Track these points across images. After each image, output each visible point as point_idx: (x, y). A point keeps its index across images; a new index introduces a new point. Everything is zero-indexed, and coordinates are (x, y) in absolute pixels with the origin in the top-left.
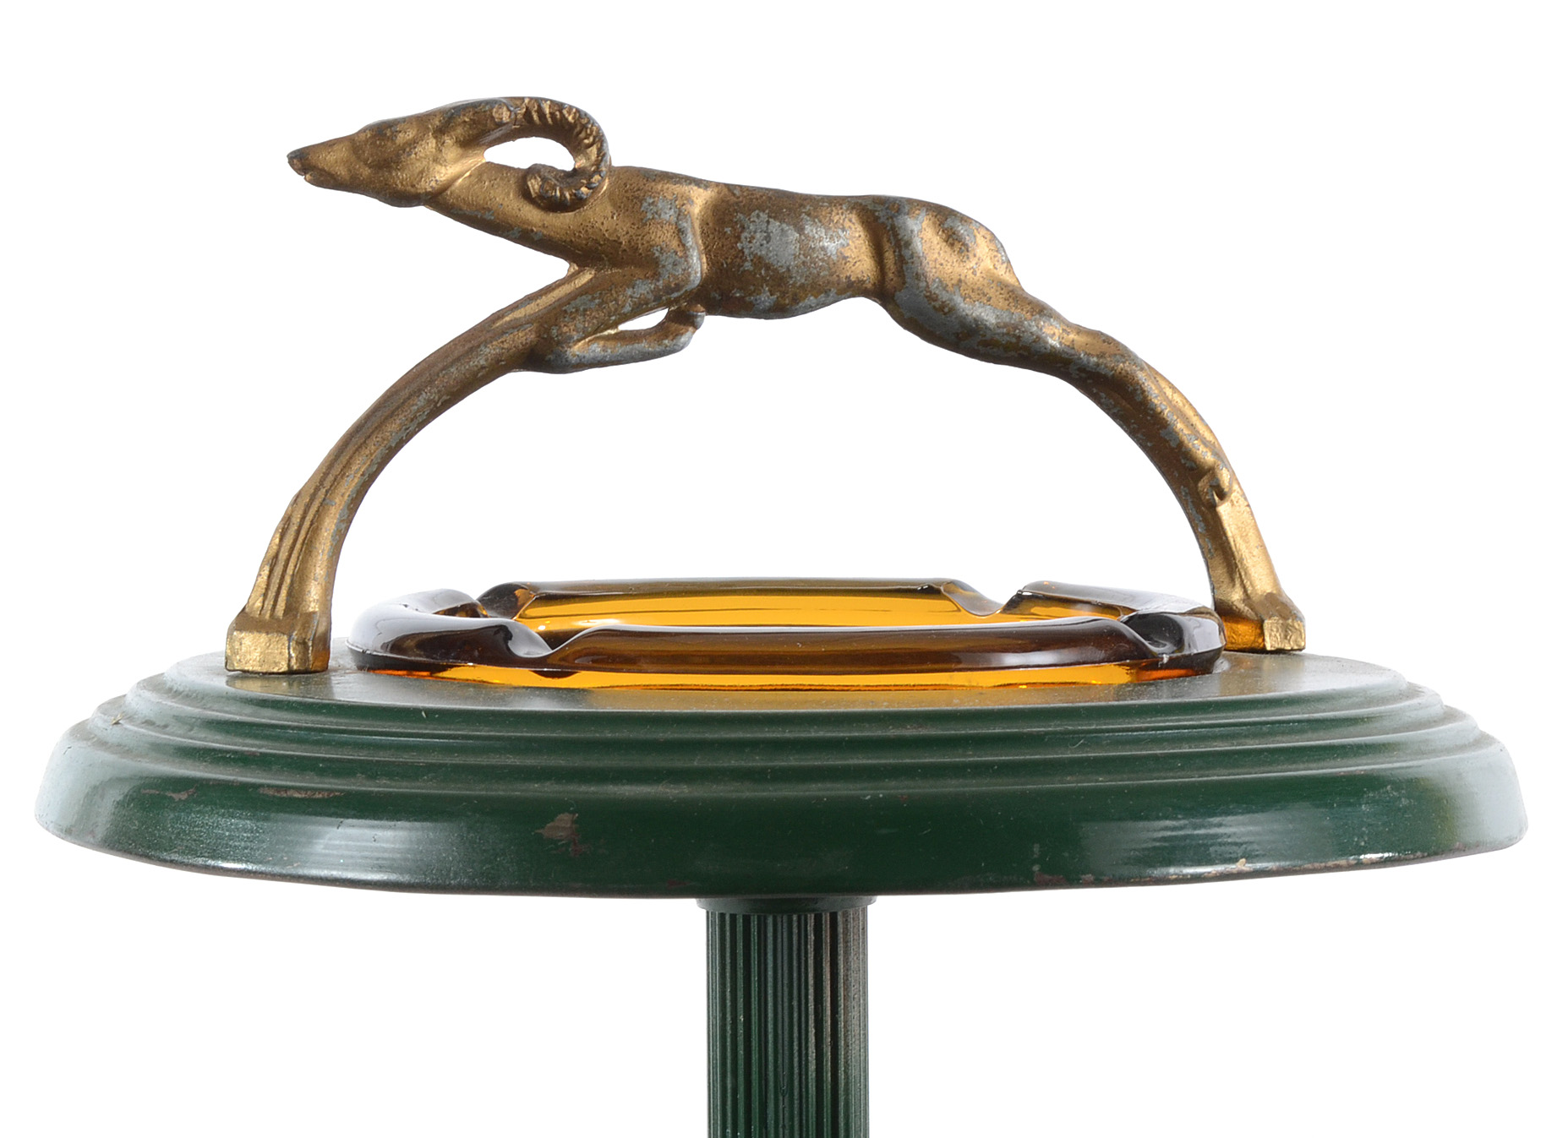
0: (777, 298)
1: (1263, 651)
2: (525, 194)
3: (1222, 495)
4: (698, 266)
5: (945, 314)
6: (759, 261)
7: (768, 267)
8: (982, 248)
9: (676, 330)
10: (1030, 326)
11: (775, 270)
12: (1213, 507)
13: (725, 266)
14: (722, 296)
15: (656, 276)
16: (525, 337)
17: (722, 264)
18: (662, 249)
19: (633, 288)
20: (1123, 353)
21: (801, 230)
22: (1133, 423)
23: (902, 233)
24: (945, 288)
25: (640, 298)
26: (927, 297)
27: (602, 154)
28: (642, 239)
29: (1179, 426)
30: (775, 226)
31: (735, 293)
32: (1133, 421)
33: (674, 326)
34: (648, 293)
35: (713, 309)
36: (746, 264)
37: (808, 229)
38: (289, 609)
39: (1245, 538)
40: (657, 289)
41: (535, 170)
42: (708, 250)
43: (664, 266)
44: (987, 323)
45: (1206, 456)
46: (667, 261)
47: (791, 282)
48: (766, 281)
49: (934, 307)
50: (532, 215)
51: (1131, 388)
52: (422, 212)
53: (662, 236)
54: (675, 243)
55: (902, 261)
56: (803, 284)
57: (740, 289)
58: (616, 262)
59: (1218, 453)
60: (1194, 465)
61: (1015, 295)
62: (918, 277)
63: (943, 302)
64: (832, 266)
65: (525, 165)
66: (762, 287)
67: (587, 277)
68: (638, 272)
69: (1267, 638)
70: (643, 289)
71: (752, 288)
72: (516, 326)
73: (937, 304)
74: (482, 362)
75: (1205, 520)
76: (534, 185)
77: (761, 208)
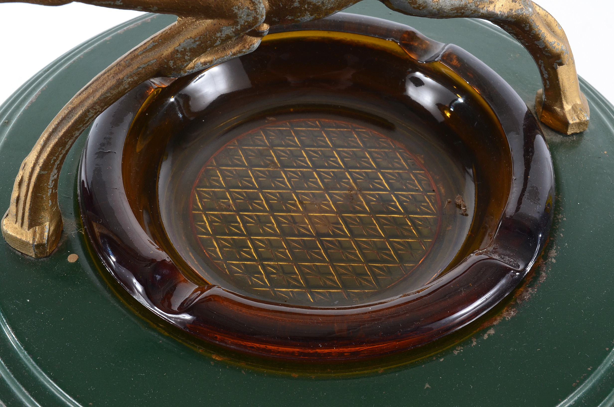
0: (315, 16)
1: (566, 134)
3: (561, 65)
4: (263, 10)
5: (420, 10)
7: (309, 4)
9: (250, 41)
10: (471, 6)
11: (314, 5)
12: (554, 68)
13: (281, 6)
14: (280, 20)
15: (236, 23)
17: (280, 5)
18: (239, 7)
19: (221, 32)
25: (225, 37)
26: (409, 3)
28: (225, 3)
31: (288, 17)
34: (231, 33)
36: (295, 3)
39: (568, 79)
40: (237, 30)
42: (270, 2)
43: (240, 17)
44: (446, 10)
45: (560, 48)
46: (242, 14)
47: (324, 8)
48: (308, 10)
49: (414, 8)
56: (333, 7)
57: (292, 15)
63: (419, 4)
66: (305, 13)
70: (228, 32)
71: (299, 14)
73: (415, 6)
74: (127, 86)
75: (549, 74)
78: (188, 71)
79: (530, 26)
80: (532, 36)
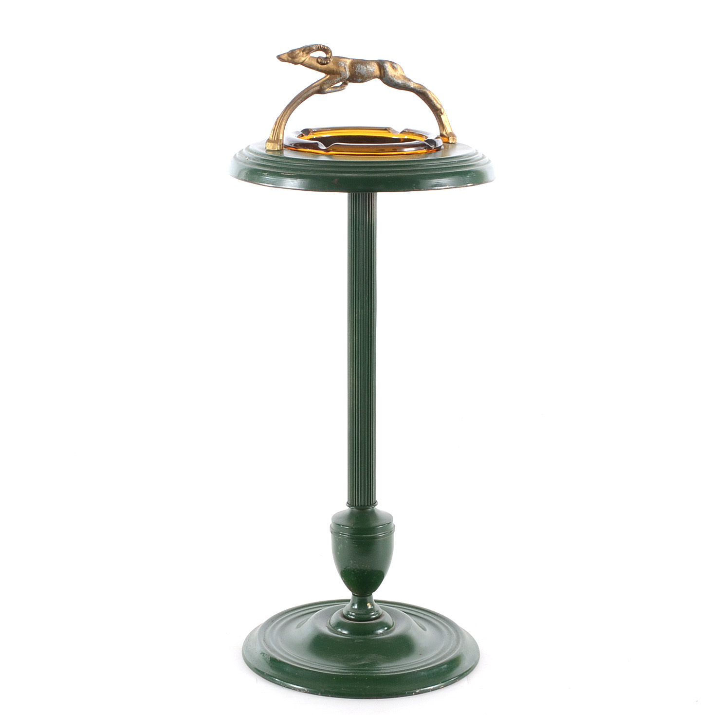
0: (362, 80)
1: (449, 143)
2: (318, 62)
3: (442, 114)
4: (348, 74)
5: (392, 82)
6: (359, 73)
7: (361, 74)
8: (399, 69)
12: (440, 116)
14: (352, 80)
16: (318, 88)
17: (352, 74)
18: (342, 71)
19: (336, 78)
20: (425, 88)
21: (366, 67)
23: (385, 67)
24: (392, 77)
26: (389, 79)
27: (331, 54)
28: (338, 70)
29: (434, 101)
30: (362, 66)
31: (354, 79)
33: (343, 85)
35: (350, 82)
36: (357, 73)
37: (368, 67)
38: (277, 139)
39: (446, 122)
40: (341, 78)
41: (319, 57)
42: (350, 71)
44: (400, 83)
45: (439, 106)
46: (342, 74)
47: (364, 76)
49: (390, 81)
50: (319, 66)
52: (300, 66)
53: (342, 69)
54: (344, 70)
55: (384, 72)
57: (356, 78)
58: (333, 74)
59: (441, 106)
60: (437, 108)
61: (405, 78)
62: (387, 75)
63: (392, 80)
64: (372, 73)
65: (317, 57)
66: (360, 78)
67: (328, 76)
68: (338, 76)
69: (450, 141)
70: (338, 79)
71: (358, 78)
72: (316, 86)
75: (439, 119)
76: (319, 60)
77: (359, 63)
79: (428, 96)
80: (429, 99)
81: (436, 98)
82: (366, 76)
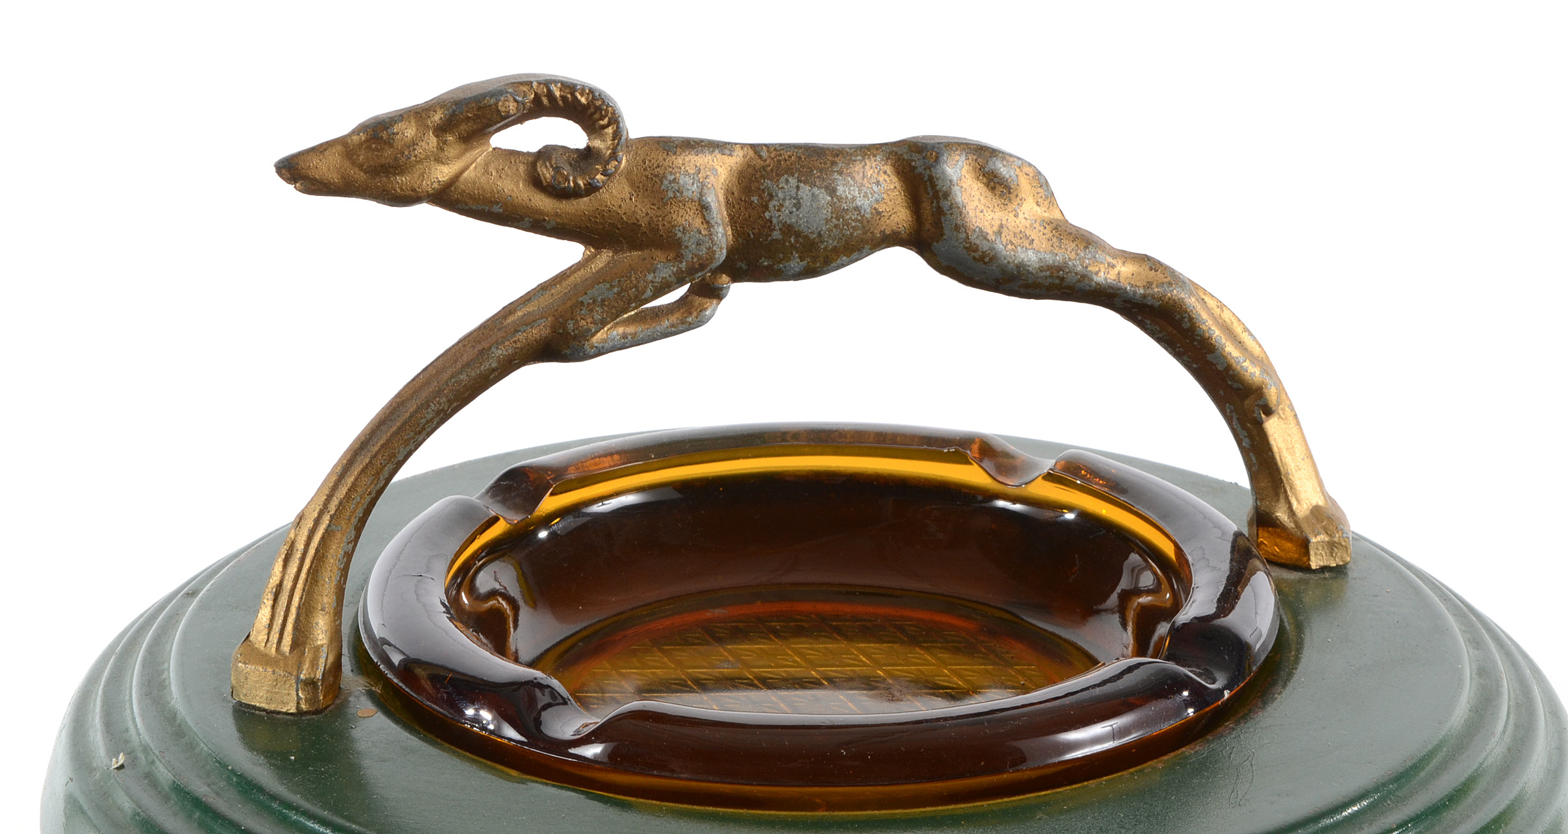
0: (808, 263)
1: (1308, 569)
2: (536, 182)
3: (1269, 412)
4: (723, 235)
5: (985, 263)
6: (788, 229)
7: (798, 234)
8: (1025, 186)
9: (700, 304)
10: (1074, 266)
11: (806, 237)
12: (1259, 424)
13: (752, 236)
14: (749, 266)
15: (679, 257)
16: (538, 332)
17: (749, 235)
18: (684, 229)
19: (654, 273)
20: (1174, 278)
21: (832, 191)
22: (1179, 347)
23: (940, 184)
24: (985, 237)
25: (661, 282)
26: (966, 248)
27: (617, 134)
28: (663, 220)
29: (1231, 350)
30: (805, 189)
31: (763, 262)
32: (1178, 345)
33: (698, 300)
34: (670, 276)
35: (737, 277)
36: (775, 233)
37: (841, 190)
38: (297, 644)
39: (1291, 450)
40: (680, 271)
41: (546, 153)
42: (733, 221)
43: (687, 247)
44: (1030, 269)
45: (1252, 372)
46: (689, 241)
47: (822, 247)
48: (796, 248)
49: (974, 258)
50: (542, 202)
51: (1178, 316)
52: (426, 211)
53: (687, 218)
54: (697, 222)
55: (939, 212)
56: (836, 247)
57: (769, 258)
58: (634, 245)
59: (1263, 362)
60: (1241, 386)
61: (1062, 230)
62: (957, 228)
63: (983, 252)
64: (865, 224)
65: (534, 148)
66: (792, 254)
67: (605, 256)
68: (659, 255)
69: (1312, 558)
70: (666, 272)
71: (781, 256)
72: (528, 322)
73: (977, 255)
74: (494, 365)
75: (1250, 436)
76: (546, 173)
77: (790, 171)
78: (596, 345)
79: (1191, 319)
80: (1199, 341)
81: (1238, 330)
82: (832, 243)
